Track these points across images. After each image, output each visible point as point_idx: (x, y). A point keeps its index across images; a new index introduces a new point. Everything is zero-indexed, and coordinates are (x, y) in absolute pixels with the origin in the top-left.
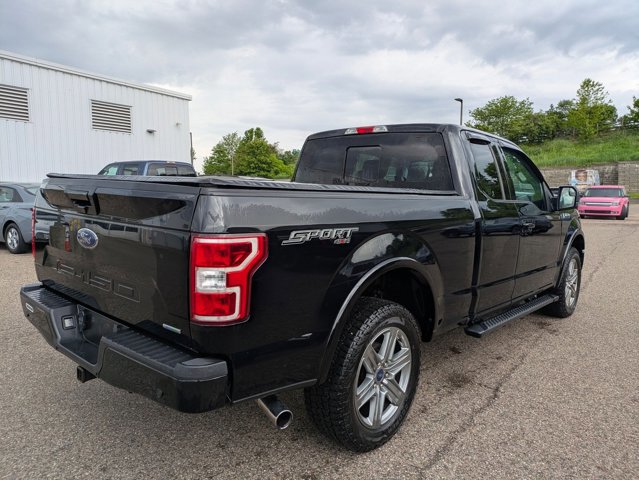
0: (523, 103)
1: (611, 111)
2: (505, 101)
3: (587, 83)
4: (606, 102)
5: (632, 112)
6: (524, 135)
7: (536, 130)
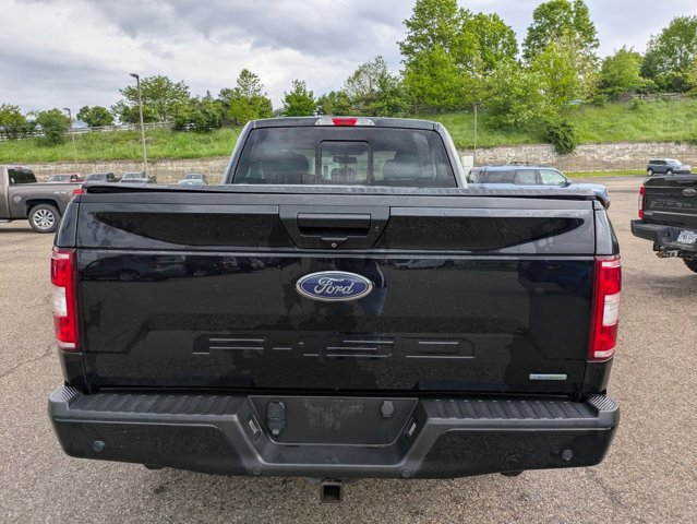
0: (178, 85)
1: (267, 103)
2: (159, 81)
3: (245, 74)
4: (263, 94)
5: (286, 106)
6: (192, 121)
7: (204, 117)
